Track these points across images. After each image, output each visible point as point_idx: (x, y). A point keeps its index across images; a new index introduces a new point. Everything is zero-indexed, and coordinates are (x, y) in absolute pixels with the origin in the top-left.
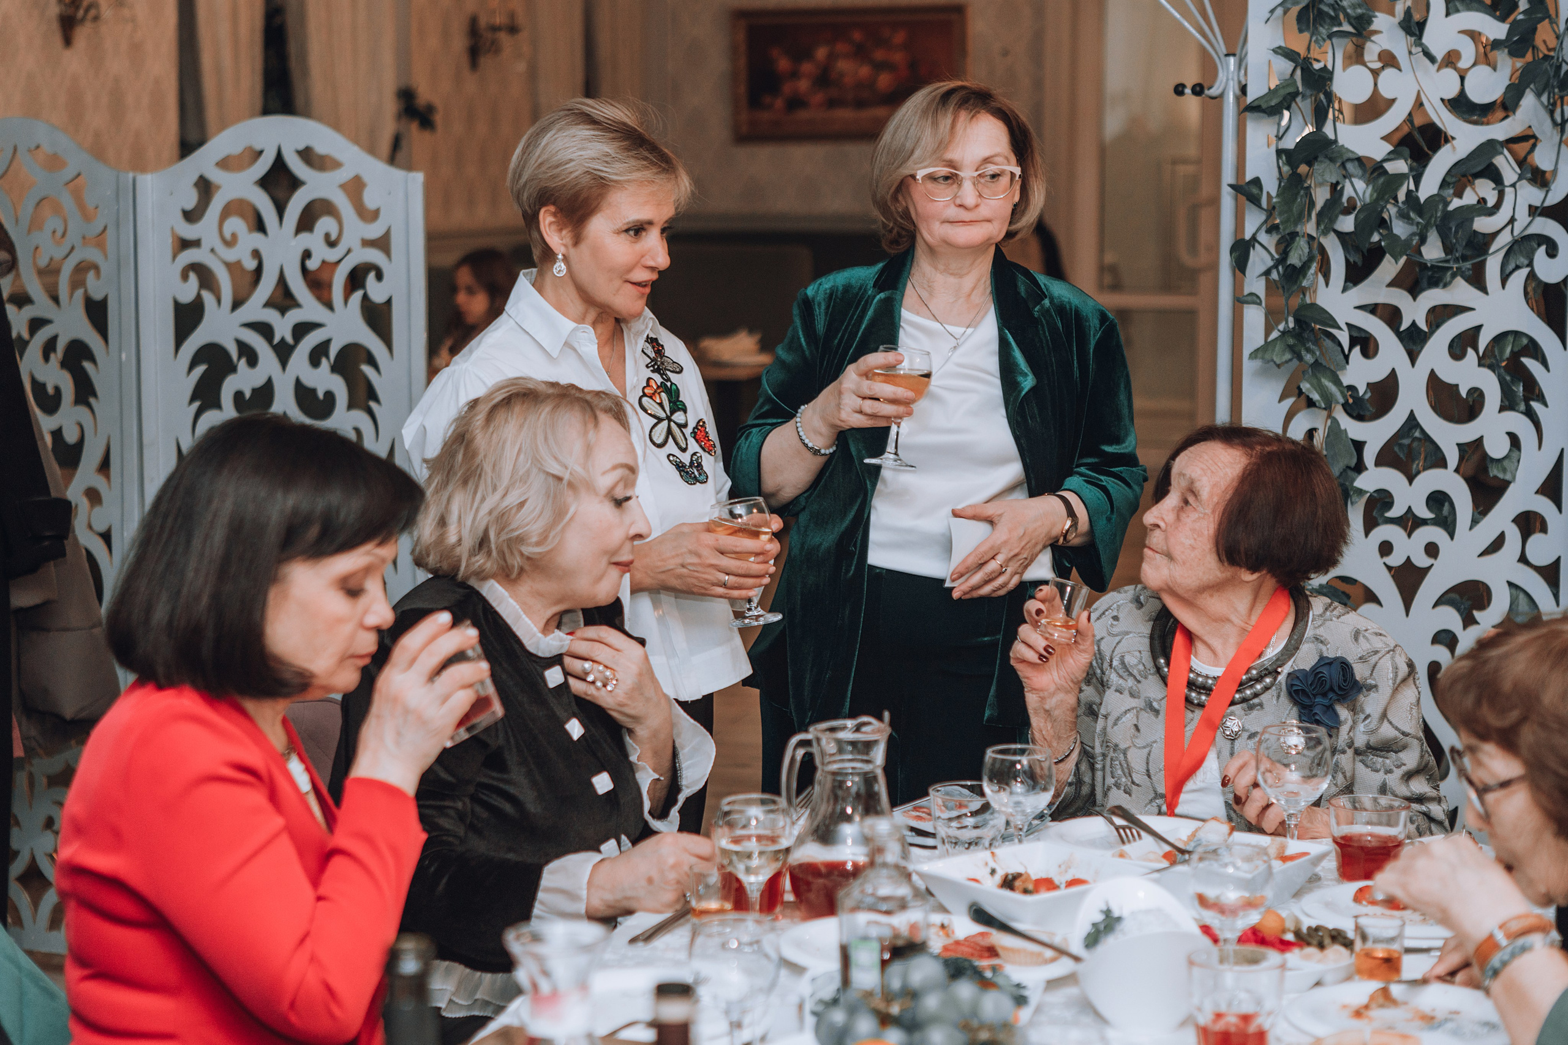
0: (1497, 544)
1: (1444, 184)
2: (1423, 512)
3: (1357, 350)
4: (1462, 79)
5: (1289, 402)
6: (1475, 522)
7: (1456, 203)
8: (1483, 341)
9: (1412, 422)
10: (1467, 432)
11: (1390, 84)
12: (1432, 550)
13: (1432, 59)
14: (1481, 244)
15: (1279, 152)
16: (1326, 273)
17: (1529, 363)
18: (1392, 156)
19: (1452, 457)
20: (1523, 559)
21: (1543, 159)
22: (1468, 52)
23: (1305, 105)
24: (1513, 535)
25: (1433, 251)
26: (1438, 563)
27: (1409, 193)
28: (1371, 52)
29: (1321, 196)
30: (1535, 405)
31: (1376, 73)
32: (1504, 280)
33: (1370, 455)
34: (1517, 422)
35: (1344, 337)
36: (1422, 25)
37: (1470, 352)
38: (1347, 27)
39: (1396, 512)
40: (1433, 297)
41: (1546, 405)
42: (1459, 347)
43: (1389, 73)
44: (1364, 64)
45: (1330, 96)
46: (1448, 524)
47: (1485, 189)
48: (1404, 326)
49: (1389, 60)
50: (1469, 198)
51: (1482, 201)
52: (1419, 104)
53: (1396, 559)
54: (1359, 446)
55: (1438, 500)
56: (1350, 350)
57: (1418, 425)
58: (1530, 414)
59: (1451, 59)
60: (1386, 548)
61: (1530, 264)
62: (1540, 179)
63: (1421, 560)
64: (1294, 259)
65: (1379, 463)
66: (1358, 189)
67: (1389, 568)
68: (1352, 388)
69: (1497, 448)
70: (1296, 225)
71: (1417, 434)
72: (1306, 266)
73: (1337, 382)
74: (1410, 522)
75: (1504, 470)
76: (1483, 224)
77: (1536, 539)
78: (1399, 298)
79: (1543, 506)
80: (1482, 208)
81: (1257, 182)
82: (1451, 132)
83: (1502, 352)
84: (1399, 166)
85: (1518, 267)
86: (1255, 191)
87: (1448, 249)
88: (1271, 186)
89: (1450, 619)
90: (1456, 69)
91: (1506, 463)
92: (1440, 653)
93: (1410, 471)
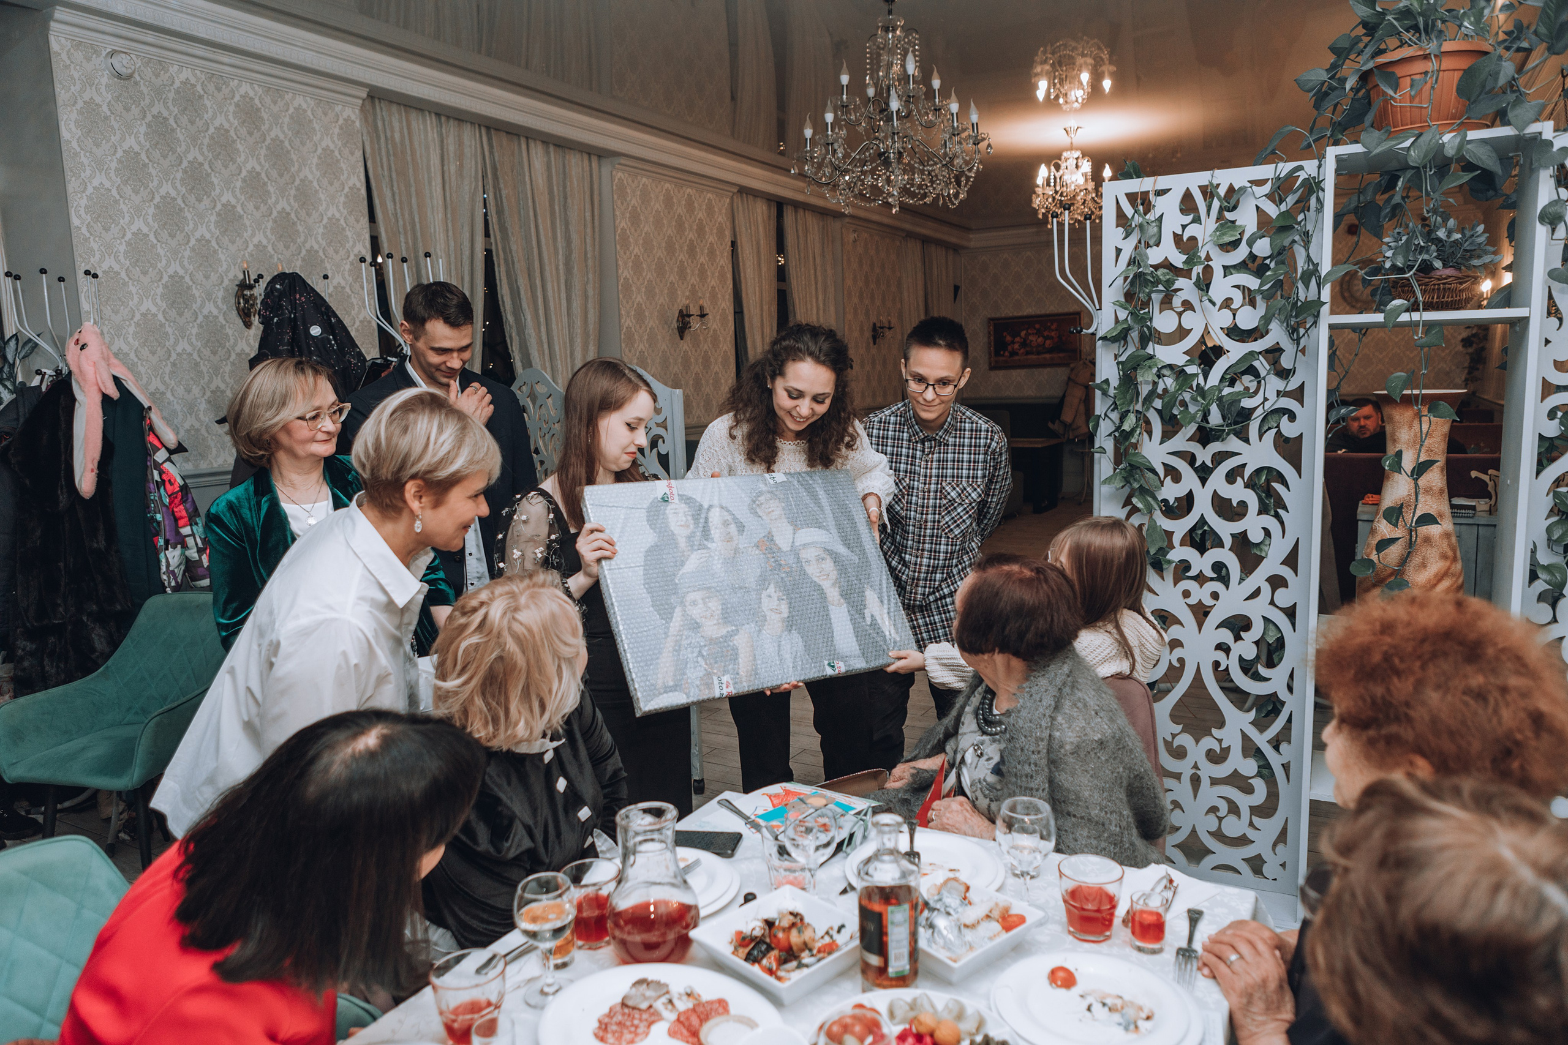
0: (1256, 593)
1: (1222, 379)
2: (1210, 573)
3: (1169, 478)
4: (1234, 315)
5: (1129, 508)
6: (1242, 580)
7: (1227, 391)
8: (1247, 473)
9: (1202, 521)
10: (1237, 527)
11: (1189, 320)
12: (1215, 596)
13: (1214, 304)
14: (1247, 414)
15: (1118, 363)
16: (1150, 434)
17: (1277, 486)
18: (1190, 362)
19: (1228, 542)
20: (1272, 603)
21: (1286, 362)
22: (1238, 297)
23: (1135, 335)
24: (1266, 589)
25: (1215, 418)
26: (1218, 603)
27: (1198, 384)
28: (1177, 302)
29: (1145, 390)
30: (1281, 512)
31: (1180, 314)
32: (1261, 438)
33: (1176, 539)
34: (1269, 521)
35: (1161, 471)
36: (1208, 286)
37: (1239, 479)
38: (1161, 287)
39: (1193, 572)
40: (1215, 447)
41: (1287, 511)
42: (1231, 477)
43: (1188, 314)
44: (1172, 309)
45: (1149, 328)
46: (1225, 580)
47: (1248, 381)
48: (1198, 464)
49: (1187, 305)
50: (1238, 387)
51: (1247, 389)
52: (1207, 331)
53: (1193, 600)
54: (1169, 534)
55: (1218, 567)
56: (1165, 477)
57: (1206, 523)
58: (1277, 516)
59: (1227, 303)
60: (1186, 594)
61: (1278, 426)
62: (1284, 374)
63: (1208, 601)
64: (1126, 427)
65: (1181, 545)
66: (1169, 382)
67: (1189, 606)
68: (1165, 501)
69: (1255, 536)
70: (1129, 405)
71: (1206, 528)
72: (1133, 430)
73: (1155, 498)
74: (1200, 579)
75: (1261, 550)
76: (1247, 403)
77: (1280, 592)
78: (1195, 448)
79: (1286, 572)
80: (1248, 393)
81: (1107, 381)
82: (1226, 347)
83: (1259, 480)
84: (1192, 370)
85: (1270, 428)
86: (1105, 387)
87: (1224, 418)
88: (1114, 382)
89: (1226, 636)
90: (1231, 309)
91: (1262, 546)
92: (1220, 656)
93: (1202, 550)
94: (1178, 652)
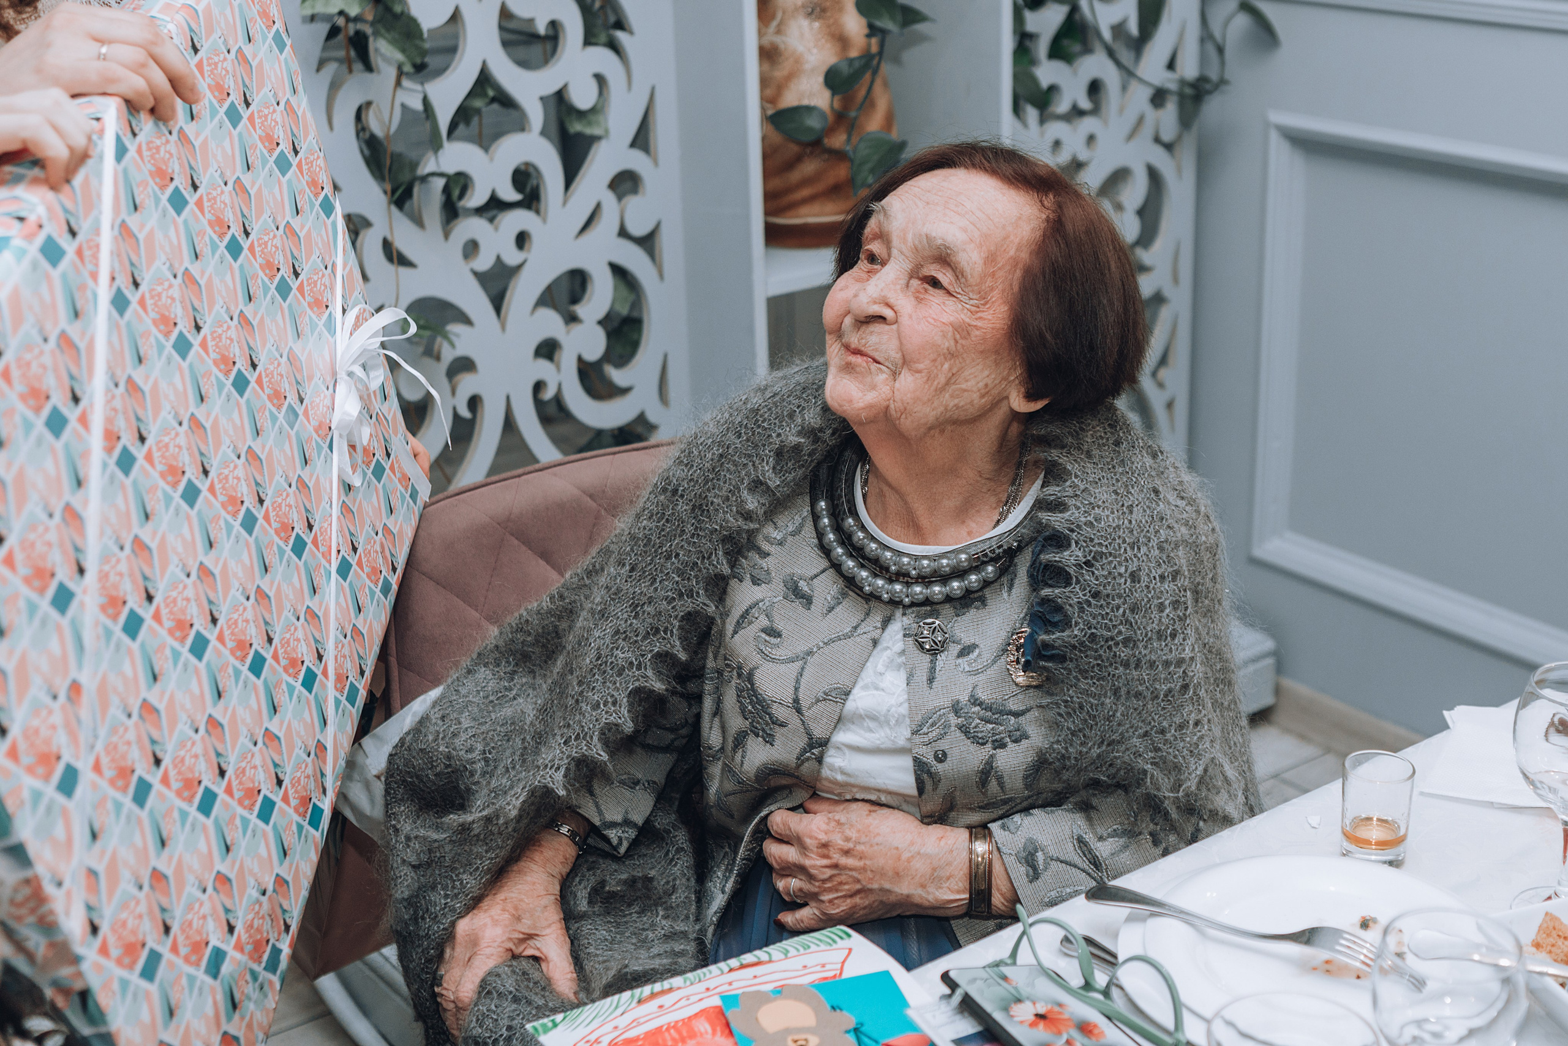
0: (594, 218)
2: (509, 194)
6: (566, 192)
9: (485, 77)
10: (547, 80)
12: (523, 240)
19: (536, 115)
20: (623, 233)
24: (609, 204)
26: (531, 256)
30: (620, 35)
33: (443, 127)
34: (601, 58)
39: (477, 198)
41: (631, 33)
46: (536, 202)
53: (484, 262)
55: (524, 175)
57: (492, 81)
58: (614, 46)
60: (471, 248)
63: (512, 257)
65: (452, 135)
67: (476, 274)
69: (583, 97)
71: (491, 92)
74: (493, 209)
75: (593, 123)
77: (634, 204)
79: (636, 161)
89: (550, 323)
91: (595, 115)
92: (543, 369)
93: (485, 141)
94: (468, 385)
